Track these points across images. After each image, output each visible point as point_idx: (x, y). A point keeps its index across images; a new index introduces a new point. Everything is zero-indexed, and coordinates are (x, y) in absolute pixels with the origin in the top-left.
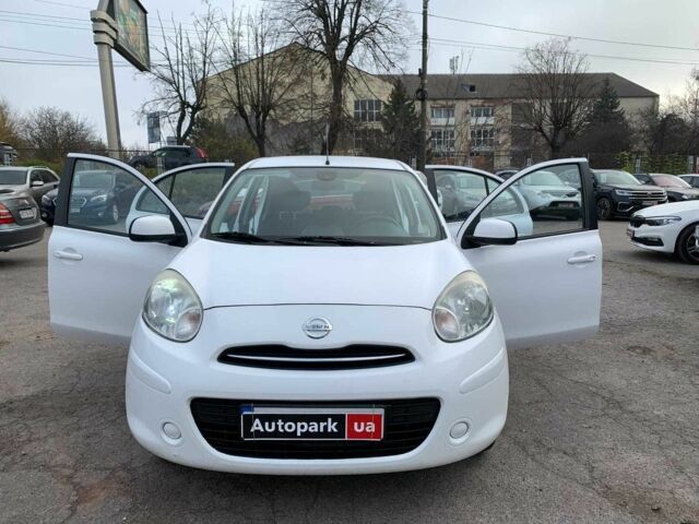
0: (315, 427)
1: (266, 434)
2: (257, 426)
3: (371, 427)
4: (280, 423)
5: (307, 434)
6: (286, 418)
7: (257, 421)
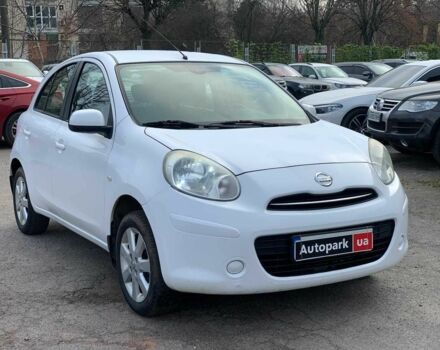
0: (336, 246)
1: (309, 255)
2: (303, 250)
3: (366, 242)
4: (316, 246)
5: (332, 252)
6: (320, 242)
7: (304, 247)
